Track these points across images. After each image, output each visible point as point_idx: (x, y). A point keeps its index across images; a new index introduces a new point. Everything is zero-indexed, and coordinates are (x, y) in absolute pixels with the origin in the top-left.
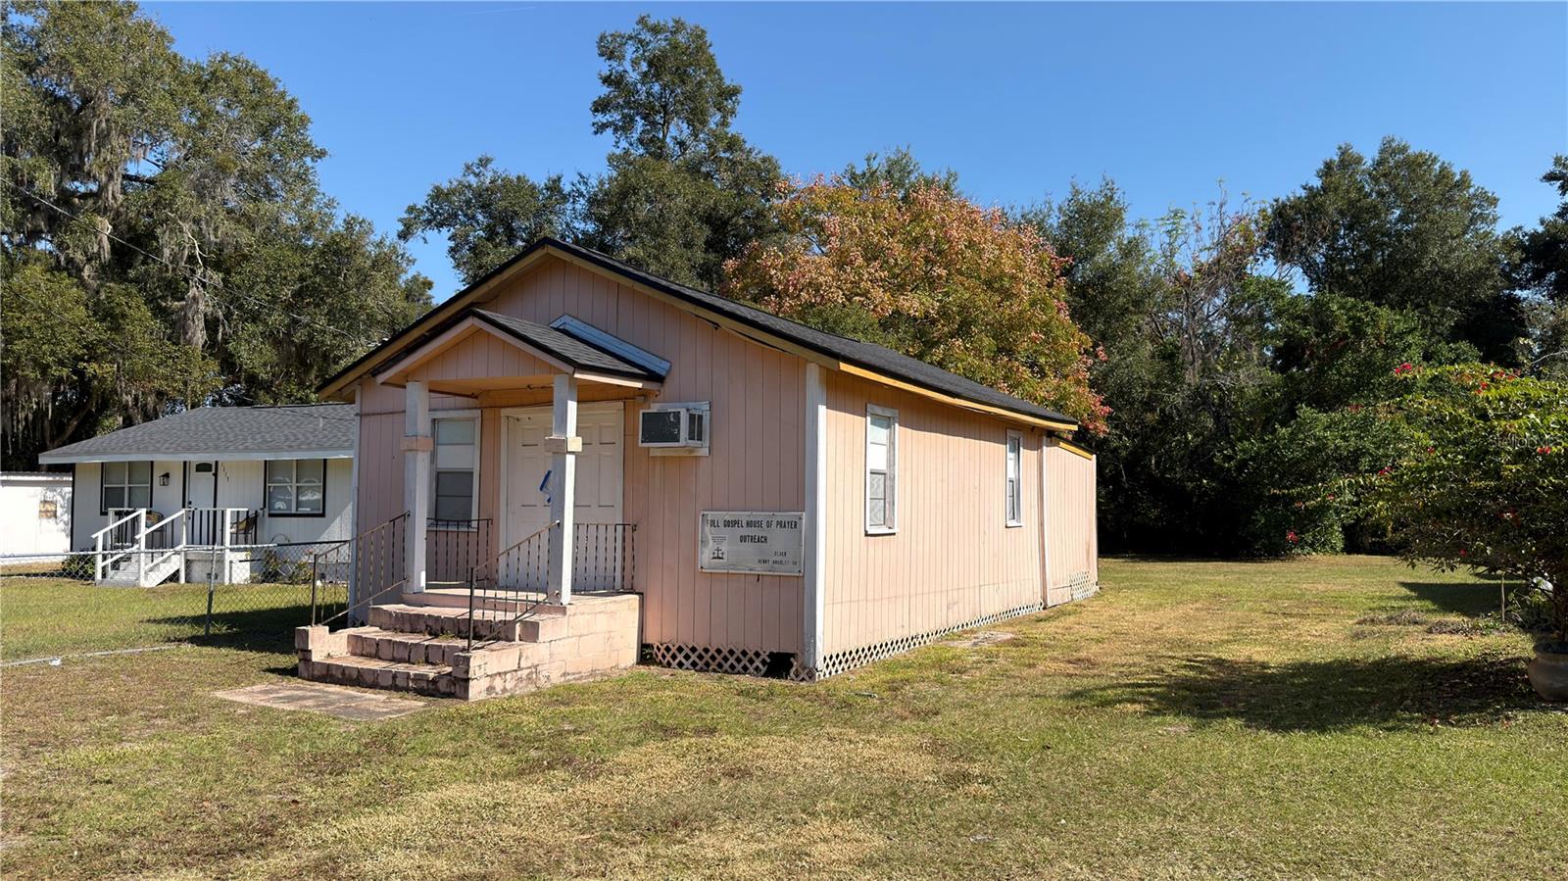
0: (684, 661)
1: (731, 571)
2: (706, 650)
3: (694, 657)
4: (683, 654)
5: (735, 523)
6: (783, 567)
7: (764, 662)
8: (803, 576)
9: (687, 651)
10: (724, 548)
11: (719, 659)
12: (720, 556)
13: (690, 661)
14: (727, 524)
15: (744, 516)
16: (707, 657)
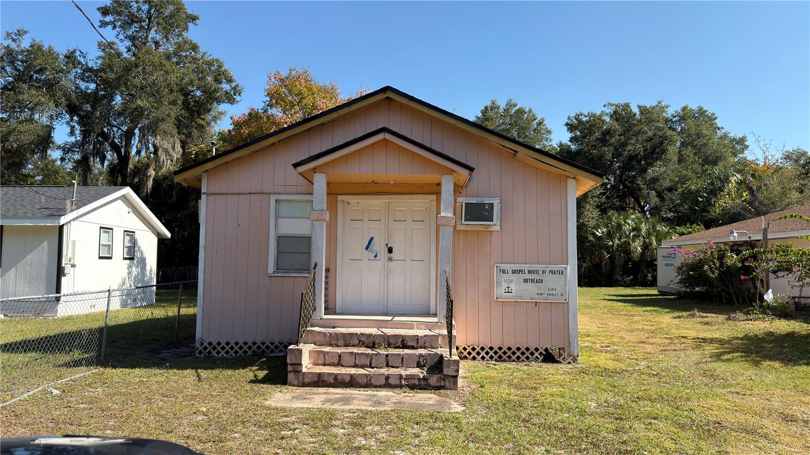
0: (485, 356)
1: (517, 300)
2: (500, 349)
3: (491, 353)
4: (485, 351)
5: (520, 271)
6: (555, 297)
7: (541, 354)
8: (568, 303)
9: (487, 349)
10: (513, 286)
11: (509, 353)
12: (510, 291)
13: (489, 355)
14: (514, 272)
15: (526, 267)
16: (500, 353)
